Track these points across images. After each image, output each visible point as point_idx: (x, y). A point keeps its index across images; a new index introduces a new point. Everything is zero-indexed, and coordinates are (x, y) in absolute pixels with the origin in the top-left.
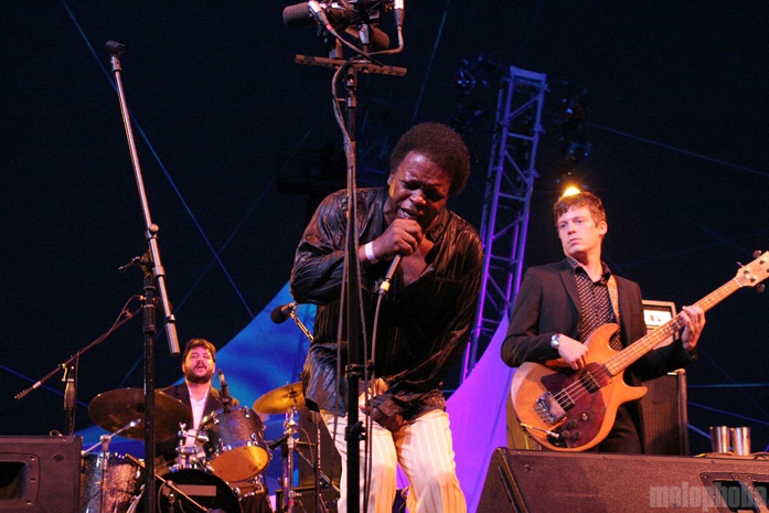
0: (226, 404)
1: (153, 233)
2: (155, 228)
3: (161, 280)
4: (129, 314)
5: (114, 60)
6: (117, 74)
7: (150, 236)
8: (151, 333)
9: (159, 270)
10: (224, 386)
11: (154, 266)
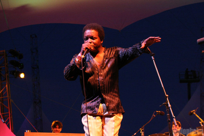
2: (167, 96)
3: (170, 108)
4: (154, 116)
5: (152, 57)
6: (154, 60)
8: (169, 121)
9: (170, 106)
11: (168, 105)
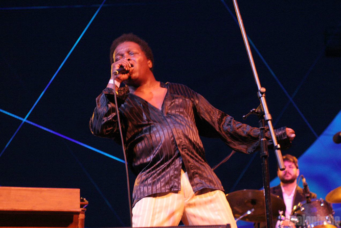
0: (308, 197)
1: (262, 93)
2: (263, 90)
3: (270, 122)
7: (260, 95)
8: (265, 157)
9: (268, 116)
10: (305, 186)
11: (264, 114)
